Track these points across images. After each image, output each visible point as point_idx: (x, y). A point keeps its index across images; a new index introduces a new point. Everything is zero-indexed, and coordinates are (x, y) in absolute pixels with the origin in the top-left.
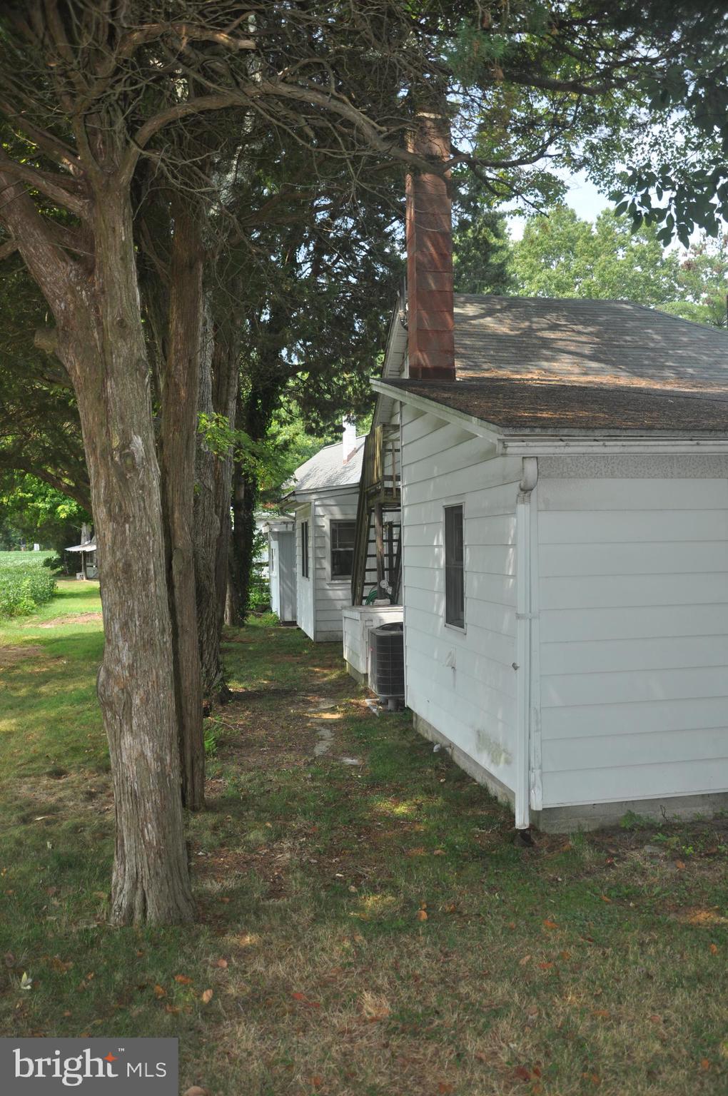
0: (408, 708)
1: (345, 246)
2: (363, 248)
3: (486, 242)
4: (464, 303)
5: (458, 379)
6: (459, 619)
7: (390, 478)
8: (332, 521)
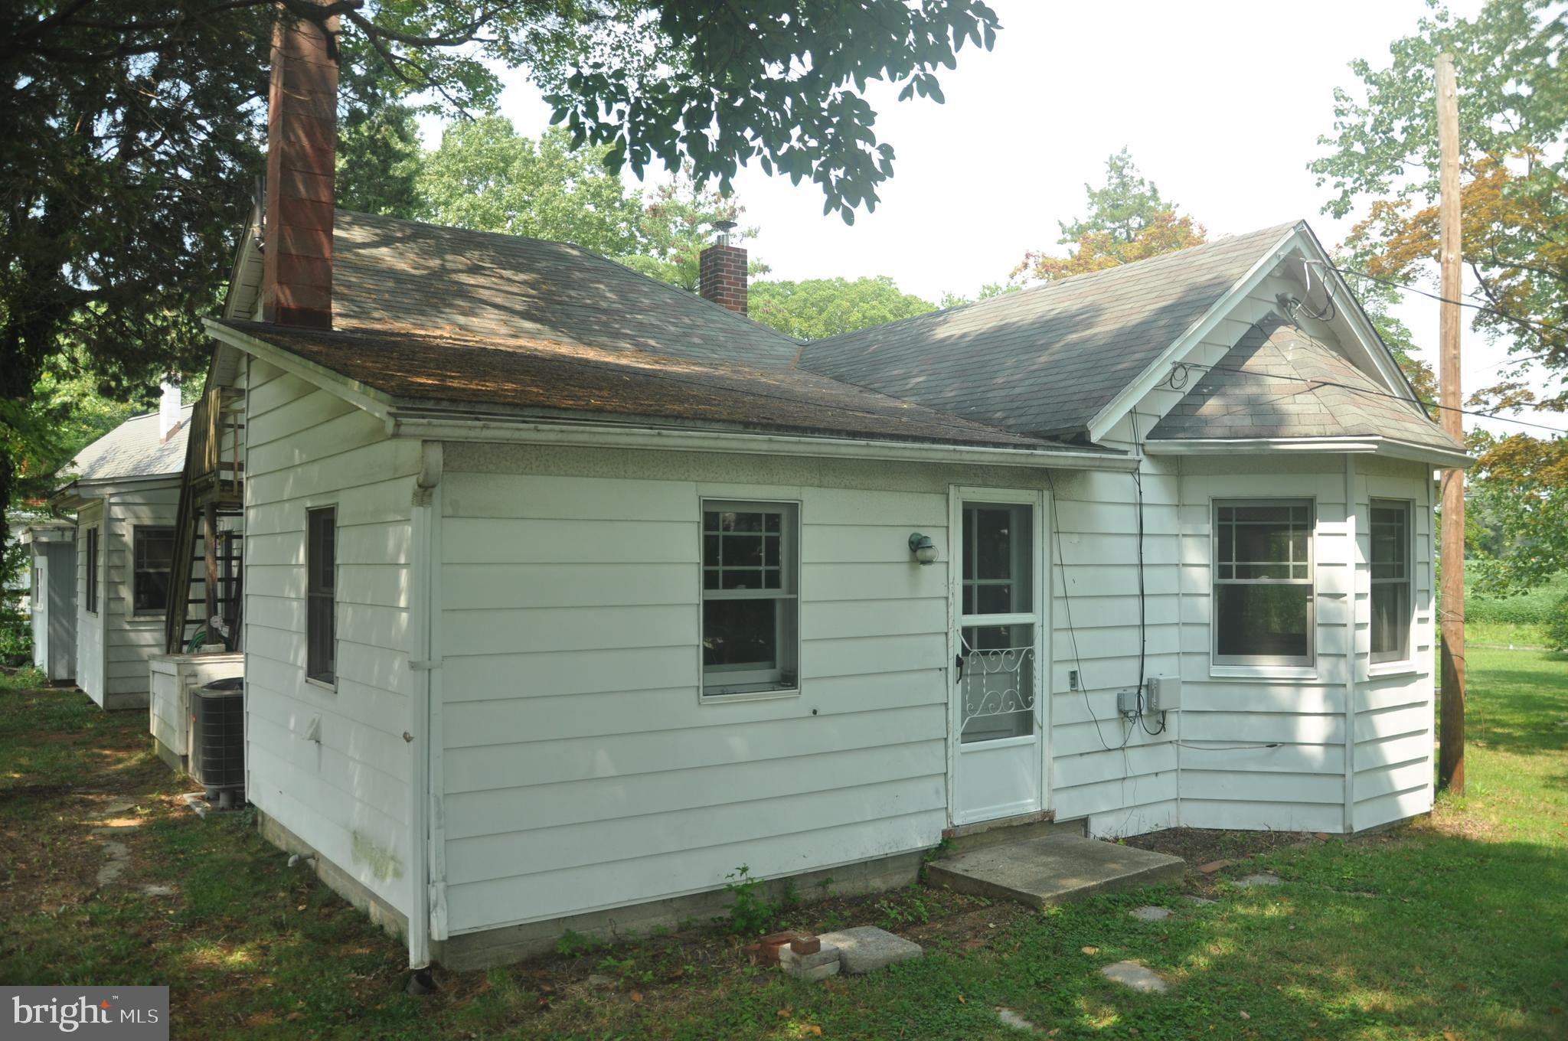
0: (251, 805)
1: (174, 122)
2: (202, 128)
3: (387, 145)
4: (350, 224)
5: (335, 329)
6: (327, 671)
7: (230, 466)
8: (137, 529)
